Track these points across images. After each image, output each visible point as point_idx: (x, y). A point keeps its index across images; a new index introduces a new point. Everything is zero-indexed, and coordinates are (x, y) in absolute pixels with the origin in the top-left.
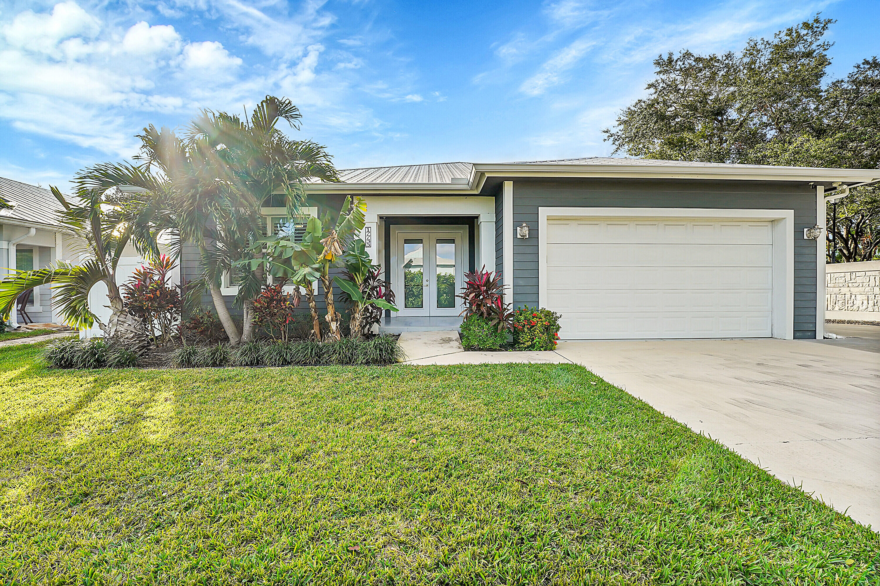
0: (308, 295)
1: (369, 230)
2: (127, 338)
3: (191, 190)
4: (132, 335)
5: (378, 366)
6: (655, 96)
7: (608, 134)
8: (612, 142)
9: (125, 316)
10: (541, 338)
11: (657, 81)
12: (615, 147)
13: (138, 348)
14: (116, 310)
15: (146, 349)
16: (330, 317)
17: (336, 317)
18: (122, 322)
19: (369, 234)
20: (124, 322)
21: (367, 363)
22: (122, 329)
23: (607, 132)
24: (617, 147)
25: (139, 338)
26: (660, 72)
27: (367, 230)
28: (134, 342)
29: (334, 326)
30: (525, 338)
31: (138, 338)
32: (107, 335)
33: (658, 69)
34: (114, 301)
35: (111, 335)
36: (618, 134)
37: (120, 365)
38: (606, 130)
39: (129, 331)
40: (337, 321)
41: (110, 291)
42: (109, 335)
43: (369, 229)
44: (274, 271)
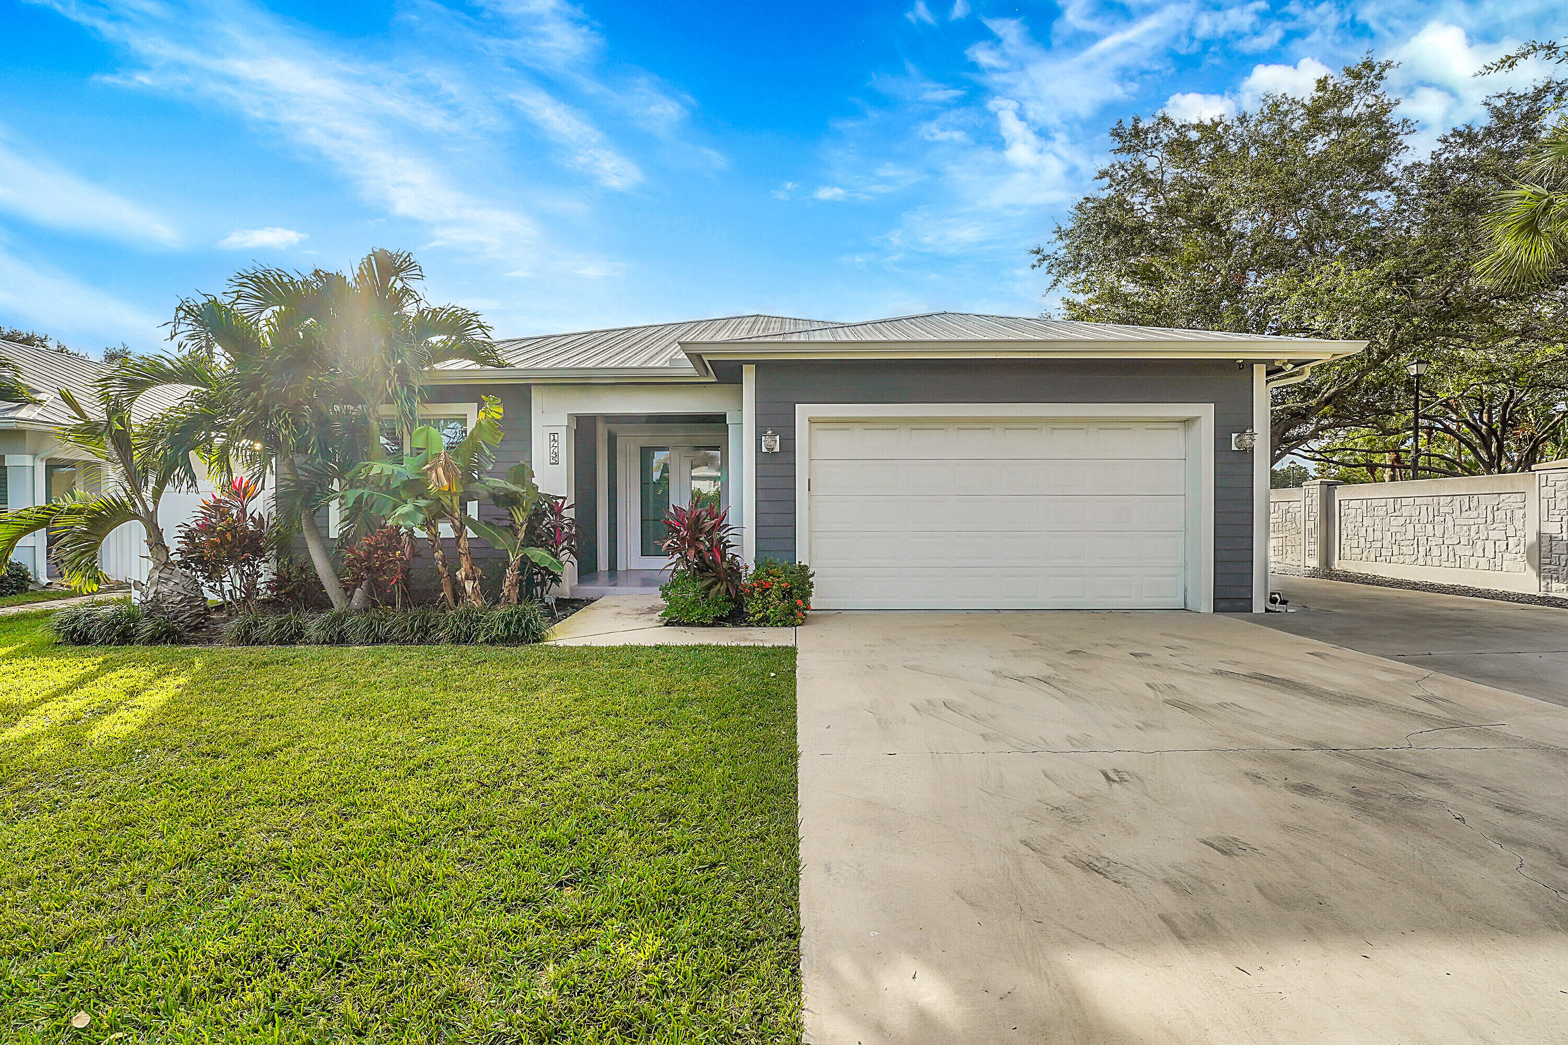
0: (431, 541)
1: (556, 438)
2: (172, 602)
3: (252, 393)
4: (179, 598)
5: (508, 646)
6: (1111, 192)
7: (1039, 257)
8: (1046, 271)
9: (170, 571)
10: (778, 606)
11: (1113, 166)
12: (1051, 278)
13: (188, 617)
14: (157, 562)
15: (204, 618)
16: (463, 574)
17: (473, 573)
18: (165, 579)
19: (555, 445)
20: (169, 580)
21: (492, 642)
22: (165, 590)
23: (1038, 252)
24: (1055, 278)
25: (190, 602)
26: (1120, 150)
27: (552, 438)
28: (183, 609)
29: (469, 586)
30: (753, 607)
31: (188, 602)
32: (143, 598)
33: (1117, 145)
34: (155, 549)
35: (149, 599)
36: (1056, 256)
37: (154, 640)
38: (1035, 249)
39: (175, 593)
40: (475, 580)
41: (149, 535)
42: (147, 598)
43: (556, 435)
44: (377, 506)
